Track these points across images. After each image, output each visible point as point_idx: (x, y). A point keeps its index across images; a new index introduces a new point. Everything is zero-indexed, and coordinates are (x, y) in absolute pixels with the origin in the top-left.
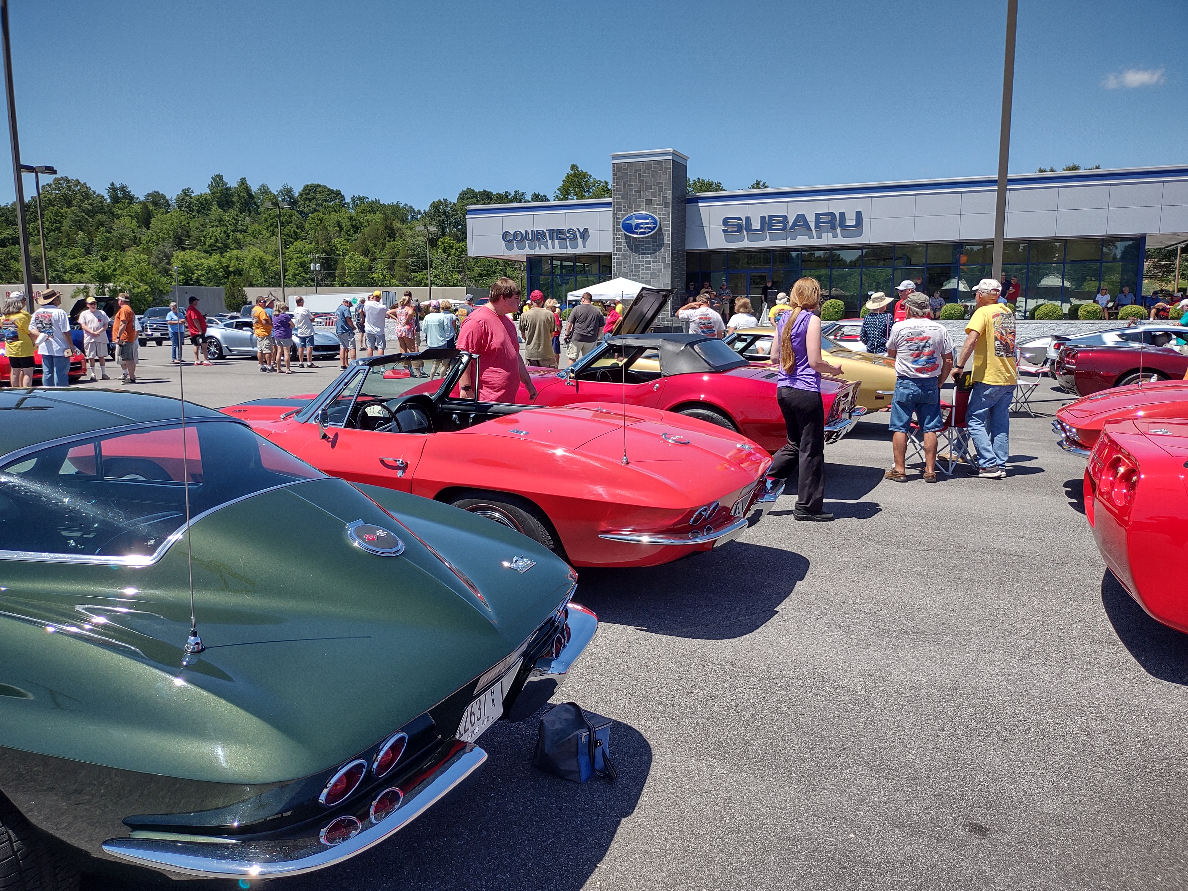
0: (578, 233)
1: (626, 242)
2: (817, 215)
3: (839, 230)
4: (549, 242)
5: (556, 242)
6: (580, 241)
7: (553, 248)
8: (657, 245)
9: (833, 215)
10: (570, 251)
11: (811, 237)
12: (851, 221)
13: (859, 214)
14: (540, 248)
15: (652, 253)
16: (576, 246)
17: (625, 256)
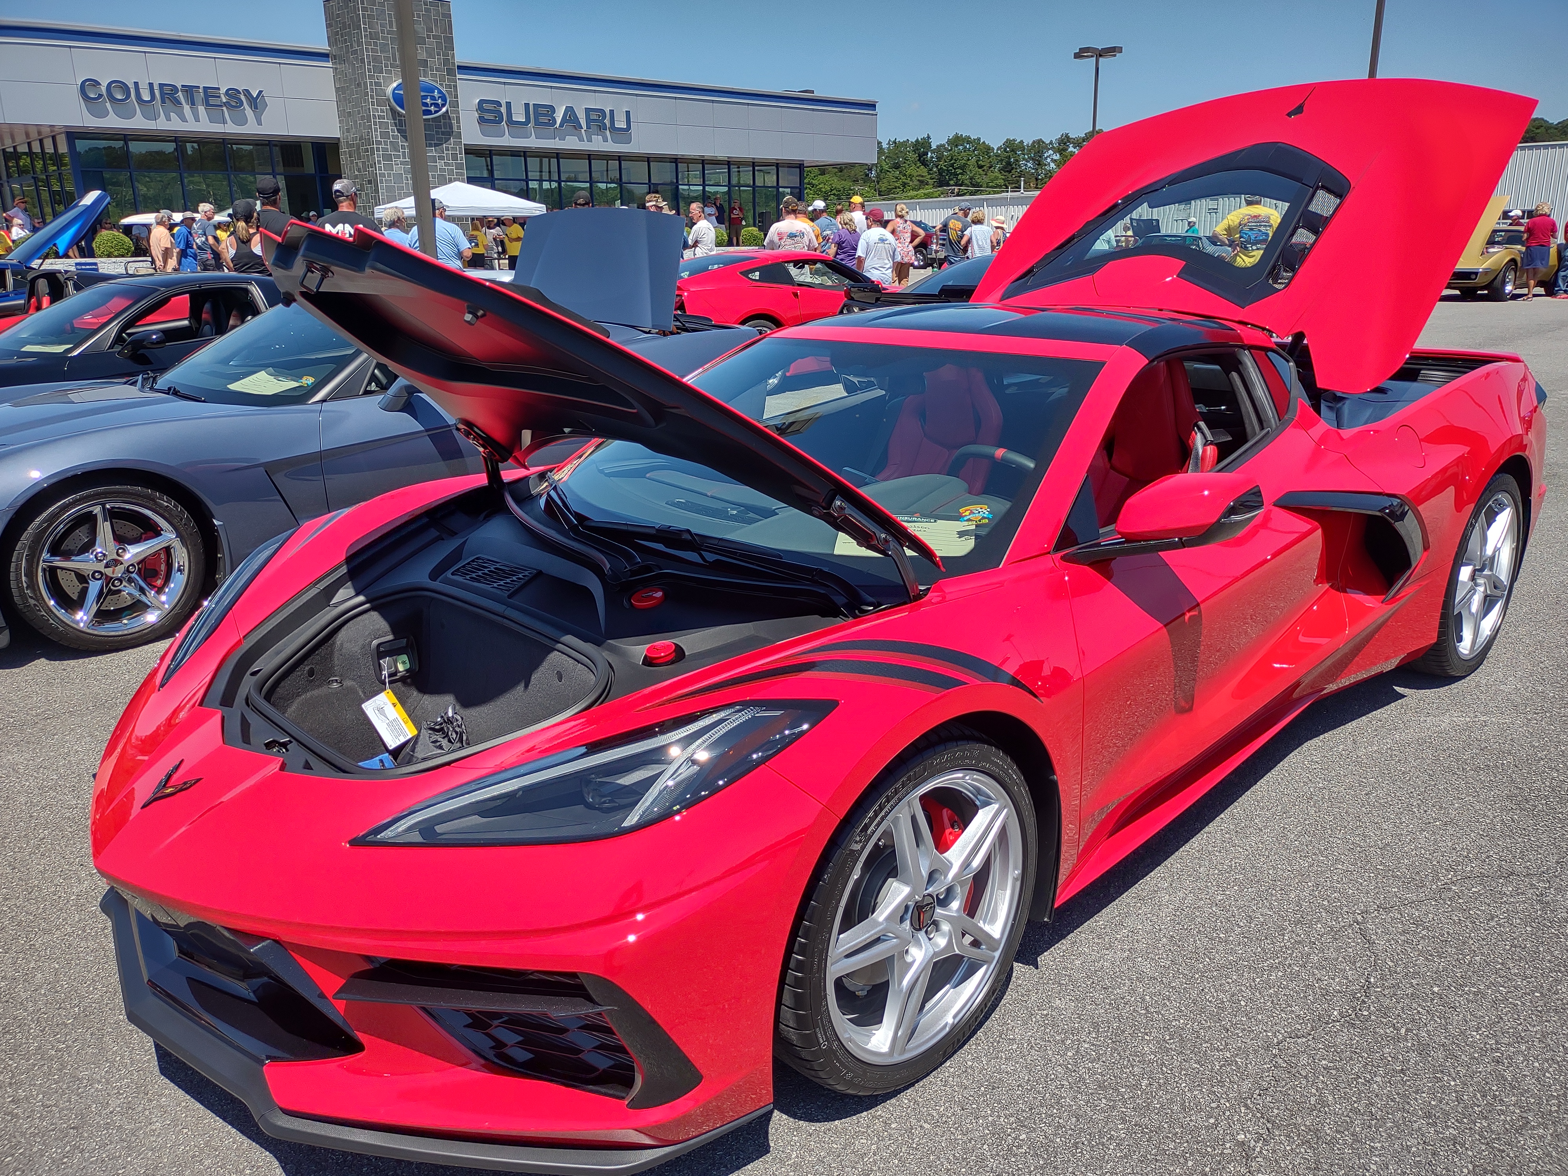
0: (243, 97)
1: (395, 123)
2: (588, 110)
3: (608, 132)
4: (187, 108)
5: (201, 109)
6: (249, 112)
7: (197, 120)
8: (443, 133)
9: (602, 111)
10: (230, 128)
11: (581, 139)
12: (621, 124)
13: (628, 113)
14: (168, 119)
15: (436, 145)
16: (243, 121)
17: (394, 146)
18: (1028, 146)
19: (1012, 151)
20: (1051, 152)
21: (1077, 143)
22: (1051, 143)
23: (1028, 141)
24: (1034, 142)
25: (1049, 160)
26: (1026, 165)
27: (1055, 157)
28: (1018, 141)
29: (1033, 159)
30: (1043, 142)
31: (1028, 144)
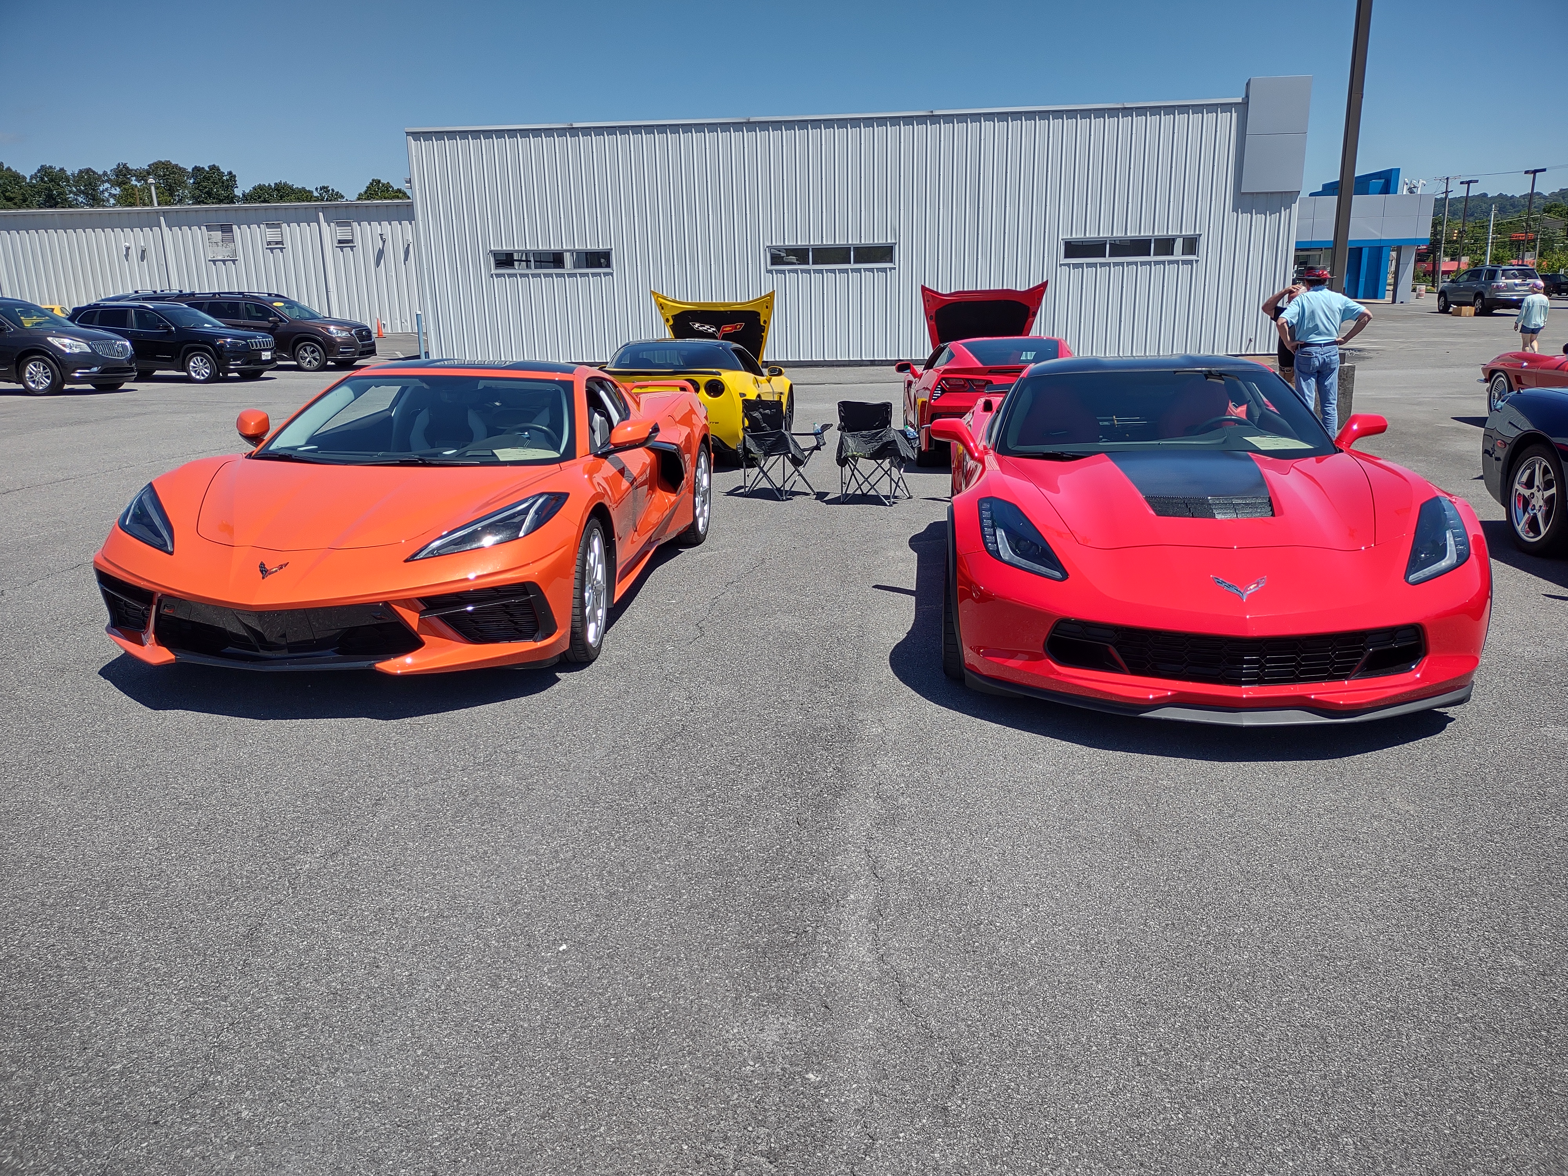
18: (74, 176)
19: (51, 180)
20: (107, 185)
21: (142, 176)
22: (105, 173)
23: (72, 169)
24: (81, 172)
25: (106, 194)
26: (76, 200)
27: (113, 192)
28: (58, 169)
29: (83, 193)
30: (94, 172)
31: (73, 175)
